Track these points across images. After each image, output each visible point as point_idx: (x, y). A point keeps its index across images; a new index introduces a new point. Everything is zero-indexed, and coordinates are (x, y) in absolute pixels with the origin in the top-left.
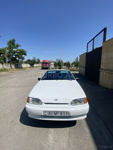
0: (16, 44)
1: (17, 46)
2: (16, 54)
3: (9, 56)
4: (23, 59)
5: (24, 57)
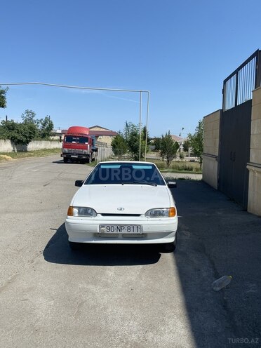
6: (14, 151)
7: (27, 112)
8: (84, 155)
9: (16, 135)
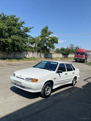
0: (48, 32)
1: (49, 34)
2: (47, 42)
3: (40, 45)
4: (53, 47)
5: (54, 46)
6: (63, 57)
7: (71, 45)
8: (82, 59)
9: (64, 52)
